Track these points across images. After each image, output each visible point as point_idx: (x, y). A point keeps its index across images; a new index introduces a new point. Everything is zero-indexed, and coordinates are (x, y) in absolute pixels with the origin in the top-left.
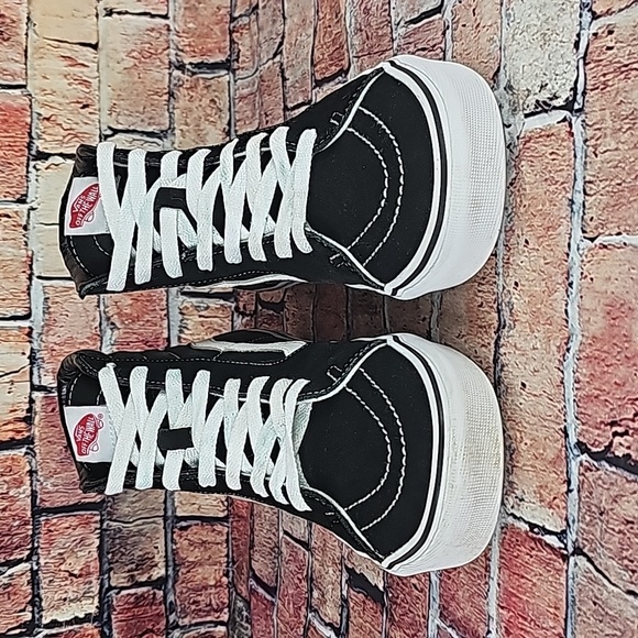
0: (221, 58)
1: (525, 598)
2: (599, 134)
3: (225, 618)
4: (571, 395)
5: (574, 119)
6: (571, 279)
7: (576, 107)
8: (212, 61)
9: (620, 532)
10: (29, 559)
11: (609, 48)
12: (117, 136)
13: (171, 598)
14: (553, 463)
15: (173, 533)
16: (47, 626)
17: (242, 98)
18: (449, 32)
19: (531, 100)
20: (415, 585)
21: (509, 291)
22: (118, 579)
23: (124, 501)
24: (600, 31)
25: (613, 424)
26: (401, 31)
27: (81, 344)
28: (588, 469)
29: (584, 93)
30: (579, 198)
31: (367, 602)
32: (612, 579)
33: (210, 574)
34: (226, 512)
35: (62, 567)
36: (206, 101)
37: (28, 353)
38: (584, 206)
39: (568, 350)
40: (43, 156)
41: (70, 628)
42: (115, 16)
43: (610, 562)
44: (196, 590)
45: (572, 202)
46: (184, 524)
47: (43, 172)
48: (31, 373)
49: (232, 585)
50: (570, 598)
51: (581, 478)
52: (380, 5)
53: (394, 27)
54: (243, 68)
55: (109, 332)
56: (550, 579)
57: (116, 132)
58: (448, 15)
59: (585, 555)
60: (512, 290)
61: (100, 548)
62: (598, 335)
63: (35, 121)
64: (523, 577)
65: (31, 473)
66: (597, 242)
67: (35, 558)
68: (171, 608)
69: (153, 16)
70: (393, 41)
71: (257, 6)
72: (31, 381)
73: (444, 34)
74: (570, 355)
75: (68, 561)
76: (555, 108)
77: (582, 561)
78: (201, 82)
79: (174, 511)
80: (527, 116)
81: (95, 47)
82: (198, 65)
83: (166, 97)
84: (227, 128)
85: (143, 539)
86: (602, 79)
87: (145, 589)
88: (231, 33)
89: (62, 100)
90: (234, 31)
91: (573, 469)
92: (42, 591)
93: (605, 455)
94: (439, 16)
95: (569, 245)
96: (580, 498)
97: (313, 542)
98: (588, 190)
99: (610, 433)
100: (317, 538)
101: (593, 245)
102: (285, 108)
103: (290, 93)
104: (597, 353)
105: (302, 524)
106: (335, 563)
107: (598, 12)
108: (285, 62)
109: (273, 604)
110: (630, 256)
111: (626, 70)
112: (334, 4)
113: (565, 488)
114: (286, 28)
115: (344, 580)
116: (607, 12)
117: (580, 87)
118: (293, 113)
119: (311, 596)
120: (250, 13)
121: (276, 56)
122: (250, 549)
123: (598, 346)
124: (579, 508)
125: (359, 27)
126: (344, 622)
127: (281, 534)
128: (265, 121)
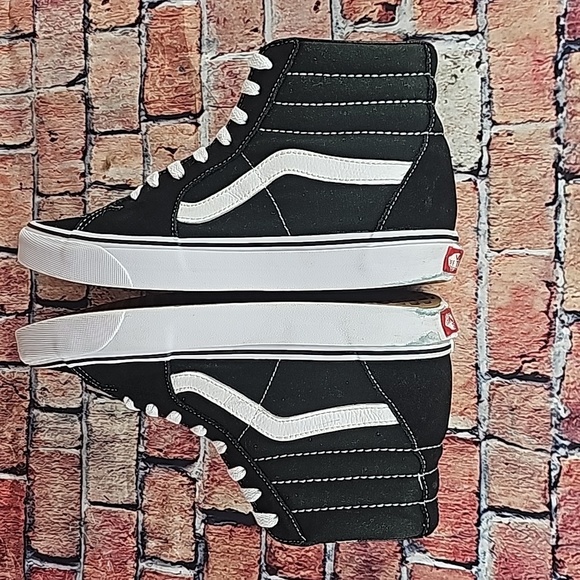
2: (501, 191)
4: (483, 341)
5: (478, 181)
6: (480, 275)
7: (481, 173)
9: (529, 417)
11: (508, 144)
14: (464, 387)
24: (501, 133)
25: (522, 357)
28: (498, 386)
29: (488, 166)
30: (484, 227)
31: (235, 529)
32: (524, 446)
38: (489, 232)
39: (479, 317)
43: (521, 436)
45: (477, 229)
51: (492, 392)
56: (465, 459)
59: (496, 438)
62: (504, 306)
66: (502, 253)
74: (481, 320)
76: (461, 172)
77: (493, 442)
86: (505, 160)
91: (483, 388)
93: (519, 375)
95: (477, 255)
96: (490, 405)
97: (145, 502)
98: (491, 223)
99: (520, 362)
100: (153, 496)
101: (499, 255)
102: (89, 131)
103: (101, 120)
104: (504, 318)
105: (126, 490)
106: (182, 510)
107: (498, 121)
108: (92, 93)
109: (75, 571)
110: (532, 261)
111: (525, 158)
112: (177, 59)
113: (476, 400)
114: (90, 64)
115: (198, 520)
116: (506, 123)
117: (485, 162)
118: (103, 137)
119: (144, 547)
120: (17, 38)
121: (73, 85)
122: (25, 532)
123: (504, 313)
124: (490, 411)
125: (220, 84)
126: (201, 555)
127: (85, 507)
128: (48, 139)
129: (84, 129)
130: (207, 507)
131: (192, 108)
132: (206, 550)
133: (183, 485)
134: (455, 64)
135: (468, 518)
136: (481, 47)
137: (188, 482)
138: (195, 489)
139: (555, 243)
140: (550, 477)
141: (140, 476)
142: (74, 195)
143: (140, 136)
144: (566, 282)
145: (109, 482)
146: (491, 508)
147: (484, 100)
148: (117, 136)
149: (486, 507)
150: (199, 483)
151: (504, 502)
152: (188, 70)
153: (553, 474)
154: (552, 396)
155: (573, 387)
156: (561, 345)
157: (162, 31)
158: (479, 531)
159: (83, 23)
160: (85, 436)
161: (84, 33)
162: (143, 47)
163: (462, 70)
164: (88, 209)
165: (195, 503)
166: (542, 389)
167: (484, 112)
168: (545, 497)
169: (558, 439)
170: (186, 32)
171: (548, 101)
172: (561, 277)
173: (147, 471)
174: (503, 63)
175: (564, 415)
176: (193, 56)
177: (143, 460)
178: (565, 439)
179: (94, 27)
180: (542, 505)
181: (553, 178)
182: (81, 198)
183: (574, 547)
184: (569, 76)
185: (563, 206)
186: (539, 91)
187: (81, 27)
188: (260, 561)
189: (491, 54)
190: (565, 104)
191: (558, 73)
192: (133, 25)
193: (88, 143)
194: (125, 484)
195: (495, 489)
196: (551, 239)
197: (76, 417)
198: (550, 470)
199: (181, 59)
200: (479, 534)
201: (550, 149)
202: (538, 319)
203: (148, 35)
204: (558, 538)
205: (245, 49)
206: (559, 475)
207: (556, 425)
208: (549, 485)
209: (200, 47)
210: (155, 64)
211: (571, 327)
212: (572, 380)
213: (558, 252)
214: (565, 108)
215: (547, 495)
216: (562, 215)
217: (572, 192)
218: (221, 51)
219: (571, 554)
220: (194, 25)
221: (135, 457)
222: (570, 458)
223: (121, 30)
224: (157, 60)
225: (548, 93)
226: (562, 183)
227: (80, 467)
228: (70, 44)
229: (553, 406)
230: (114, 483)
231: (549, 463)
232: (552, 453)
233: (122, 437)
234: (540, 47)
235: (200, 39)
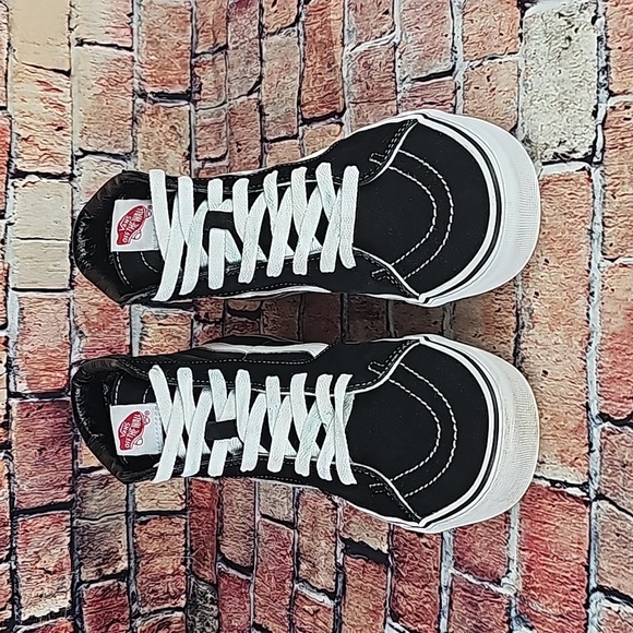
0: (180, 89)
1: (547, 539)
2: (617, 181)
3: (182, 603)
4: (593, 377)
5: (593, 170)
6: (592, 290)
7: (595, 160)
8: (172, 91)
10: (8, 559)
11: (626, 119)
12: (86, 158)
13: (133, 588)
14: (575, 431)
15: (134, 527)
16: (26, 623)
17: (204, 126)
18: (460, 92)
19: (549, 153)
20: (425, 544)
21: (529, 300)
22: (87, 573)
23: (91, 499)
24: (617, 106)
26: (407, 86)
27: (53, 351)
28: (609, 433)
29: (603, 151)
30: (598, 229)
31: (368, 565)
33: (168, 564)
34: (184, 506)
35: (38, 565)
36: (166, 128)
37: (5, 362)
38: (603, 235)
39: (590, 344)
40: (21, 174)
41: (47, 623)
42: (85, 46)
44: (155, 580)
45: (591, 232)
46: (144, 519)
47: (20, 190)
48: (8, 381)
49: (190, 572)
50: (593, 533)
51: (603, 441)
52: (384, 62)
53: (398, 82)
54: (204, 100)
55: (77, 340)
56: (574, 521)
57: (86, 153)
58: (459, 78)
59: (607, 499)
60: (532, 298)
61: (71, 545)
62: (618, 331)
63: (15, 141)
64: (545, 523)
65: (9, 476)
66: (616, 262)
67: (13, 558)
68: (133, 598)
69: (119, 48)
70: (397, 93)
71: (226, 47)
72: (8, 388)
73: (455, 92)
74: (592, 348)
75: (43, 559)
76: (574, 160)
77: (605, 504)
78: (162, 109)
79: (135, 507)
80: (544, 164)
81: (68, 73)
82: (157, 95)
83: (130, 122)
84: (187, 152)
85: (109, 534)
86: (621, 141)
87: (111, 582)
88: (192, 67)
89: (39, 122)
90: (195, 66)
91: (595, 435)
92: (20, 589)
93: (630, 422)
94: (451, 78)
95: (590, 264)
96: (602, 456)
97: (300, 521)
98: (606, 223)
99: (632, 405)
100: (305, 517)
101: (613, 264)
102: (263, 140)
103: (270, 127)
104: (617, 346)
105: (286, 506)
106: (327, 536)
107: (615, 91)
108: (264, 100)
109: (249, 582)
112: (326, 55)
113: (586, 449)
114: (264, 70)
115: (339, 550)
116: (624, 93)
117: (599, 145)
118: (273, 144)
119: (298, 569)
120: (216, 52)
121: (252, 93)
122: (217, 535)
123: (618, 340)
124: (602, 464)
125: (357, 78)
126: (340, 585)
127: (258, 518)
128: (236, 150)
129: (260, 137)
130: (346, 537)
131: (337, 106)
132: (344, 582)
133: (328, 509)
134: (569, 23)
135: (576, 596)
137: (332, 506)
138: (337, 515)
141: (296, 494)
143: (298, 141)
145: (274, 496)
146: (600, 588)
147: (601, 66)
148: (282, 142)
149: (595, 586)
150: (340, 509)
151: (612, 583)
152: (333, 66)
157: (315, 26)
158: (588, 614)
159: (259, 28)
161: (260, 39)
162: (302, 46)
163: (576, 30)
165: (336, 530)
167: (601, 81)
170: (332, 24)
173: (301, 489)
174: (621, 14)
176: (337, 49)
179: (266, 32)
187: (257, 33)
188: (385, 604)
189: (608, 4)
192: (293, 25)
193: (263, 152)
194: (285, 500)
195: (604, 565)
199: (328, 54)
200: (587, 619)
203: (305, 33)
205: (378, 35)
209: (343, 39)
210: (310, 63)
218: (359, 41)
220: (339, 16)
223: (285, 31)
224: (311, 58)
228: (250, 52)
230: (277, 498)
235: (343, 31)
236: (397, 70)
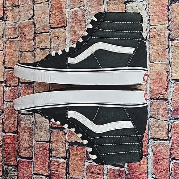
2: (153, 45)
4: (148, 90)
5: (146, 42)
7: (147, 40)
9: (162, 111)
11: (155, 31)
17: (8, 28)
24: (152, 28)
25: (160, 93)
28: (153, 102)
29: (149, 38)
31: (78, 147)
32: (161, 119)
34: (2, 144)
38: (150, 57)
43: (160, 117)
49: (4, 164)
50: (149, 126)
51: (151, 104)
52: (81, 14)
53: (86, 20)
54: (8, 21)
59: (153, 117)
62: (154, 79)
66: (154, 63)
70: (85, 22)
71: (19, 6)
74: (148, 83)
77: (152, 119)
84: (2, 36)
86: (154, 36)
90: (5, 10)
91: (149, 103)
93: (159, 99)
96: (151, 108)
97: (52, 140)
98: (150, 55)
99: (159, 95)
100: (54, 139)
102: (35, 33)
103: (38, 29)
105: (46, 137)
106: (62, 142)
107: (152, 25)
108: (35, 22)
109: (31, 161)
110: (162, 65)
111: (160, 35)
112: (59, 11)
114: (35, 13)
115: (67, 145)
116: (154, 25)
117: (148, 37)
118: (39, 34)
119: (51, 154)
120: (14, 7)
121: (30, 20)
122: (17, 150)
123: (154, 81)
124: (151, 109)
125: (72, 17)
126: (68, 155)
127: (34, 142)
128: (23, 35)
129: (34, 32)
130: (69, 141)
131: (64, 25)
132: (69, 154)
133: (62, 135)
134: (139, 9)
135: (145, 142)
136: (146, 4)
137: (64, 134)
138: (66, 136)
139: (169, 60)
140: (169, 129)
141: (50, 133)
142: (31, 51)
143: (49, 34)
144: (172, 71)
145: (41, 135)
146: (152, 138)
147: (148, 19)
148: (43, 34)
149: (150, 138)
150: (67, 134)
151: (155, 136)
152: (62, 14)
153: (170, 127)
154: (169, 104)
155: (175, 101)
156: (171, 89)
157: (55, 3)
158: (148, 145)
159: (33, 1)
160: (34, 121)
161: (33, 4)
162: (50, 8)
163: (141, 11)
164: (35, 55)
165: (66, 140)
166: (166, 103)
167: (148, 22)
168: (167, 134)
169: (171, 117)
170: (62, 3)
171: (166, 18)
172: (171, 69)
173: (52, 131)
174: (153, 8)
175: (172, 110)
176: (64, 10)
177: (51, 128)
178: (173, 117)
179: (36, 3)
180: (166, 137)
181: (168, 41)
182: (33, 52)
183: (176, 149)
184: (172, 11)
185: (171, 49)
186: (163, 15)
187: (32, 3)
188: (85, 156)
189: (149, 5)
190: (171, 19)
191: (169, 10)
193: (35, 36)
194: (46, 135)
195: (153, 133)
196: (168, 58)
197: (31, 116)
198: (169, 126)
199: (61, 11)
200: (148, 146)
201: (167, 32)
202: (164, 82)
203: (51, 4)
204: (171, 146)
205: (79, 7)
206: (171, 128)
207: (170, 113)
208: (169, 131)
209: (66, 7)
210: (53, 13)
211: (174, 84)
212: (174, 100)
213: (170, 62)
214: (171, 20)
215: (168, 134)
216: (171, 51)
217: (173, 44)
218: (72, 8)
219: (175, 151)
220: (64, 1)
221: (48, 127)
222: (174, 122)
223: (43, 3)
224: (54, 11)
225: (166, 16)
226: (170, 42)
227: (33, 131)
228: (29, 8)
229: (169, 107)
230: (42, 135)
231: (168, 124)
232: (169, 121)
233: (45, 122)
234: (163, 3)
235: (66, 5)
236: (86, 16)
